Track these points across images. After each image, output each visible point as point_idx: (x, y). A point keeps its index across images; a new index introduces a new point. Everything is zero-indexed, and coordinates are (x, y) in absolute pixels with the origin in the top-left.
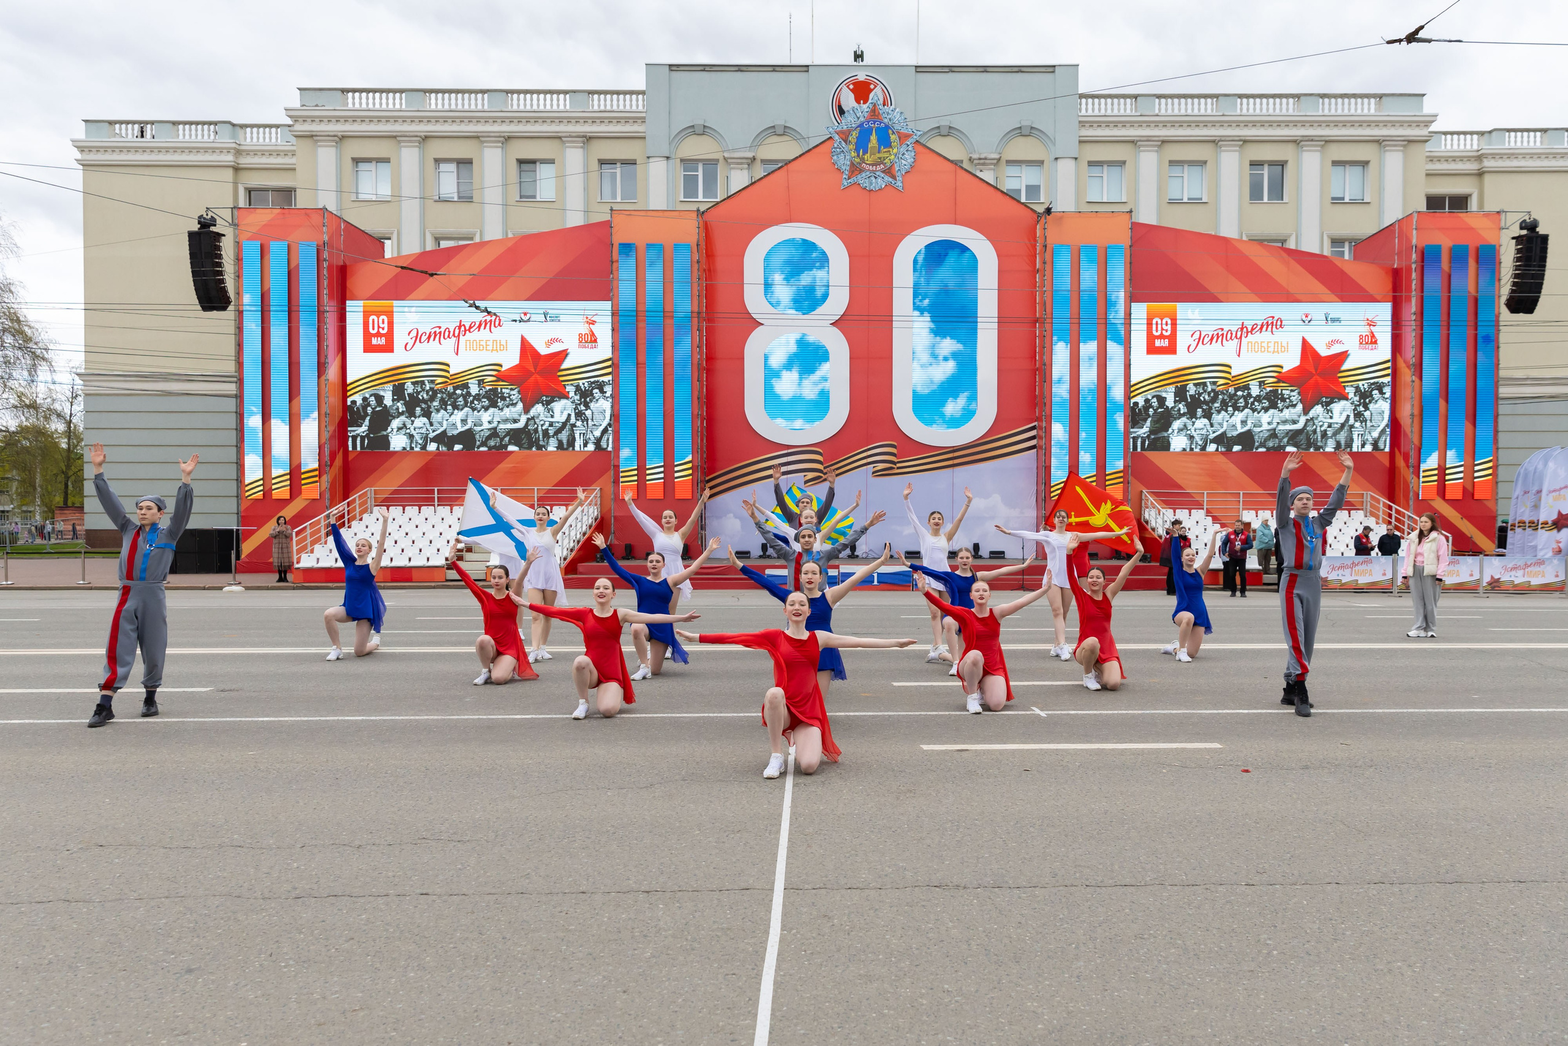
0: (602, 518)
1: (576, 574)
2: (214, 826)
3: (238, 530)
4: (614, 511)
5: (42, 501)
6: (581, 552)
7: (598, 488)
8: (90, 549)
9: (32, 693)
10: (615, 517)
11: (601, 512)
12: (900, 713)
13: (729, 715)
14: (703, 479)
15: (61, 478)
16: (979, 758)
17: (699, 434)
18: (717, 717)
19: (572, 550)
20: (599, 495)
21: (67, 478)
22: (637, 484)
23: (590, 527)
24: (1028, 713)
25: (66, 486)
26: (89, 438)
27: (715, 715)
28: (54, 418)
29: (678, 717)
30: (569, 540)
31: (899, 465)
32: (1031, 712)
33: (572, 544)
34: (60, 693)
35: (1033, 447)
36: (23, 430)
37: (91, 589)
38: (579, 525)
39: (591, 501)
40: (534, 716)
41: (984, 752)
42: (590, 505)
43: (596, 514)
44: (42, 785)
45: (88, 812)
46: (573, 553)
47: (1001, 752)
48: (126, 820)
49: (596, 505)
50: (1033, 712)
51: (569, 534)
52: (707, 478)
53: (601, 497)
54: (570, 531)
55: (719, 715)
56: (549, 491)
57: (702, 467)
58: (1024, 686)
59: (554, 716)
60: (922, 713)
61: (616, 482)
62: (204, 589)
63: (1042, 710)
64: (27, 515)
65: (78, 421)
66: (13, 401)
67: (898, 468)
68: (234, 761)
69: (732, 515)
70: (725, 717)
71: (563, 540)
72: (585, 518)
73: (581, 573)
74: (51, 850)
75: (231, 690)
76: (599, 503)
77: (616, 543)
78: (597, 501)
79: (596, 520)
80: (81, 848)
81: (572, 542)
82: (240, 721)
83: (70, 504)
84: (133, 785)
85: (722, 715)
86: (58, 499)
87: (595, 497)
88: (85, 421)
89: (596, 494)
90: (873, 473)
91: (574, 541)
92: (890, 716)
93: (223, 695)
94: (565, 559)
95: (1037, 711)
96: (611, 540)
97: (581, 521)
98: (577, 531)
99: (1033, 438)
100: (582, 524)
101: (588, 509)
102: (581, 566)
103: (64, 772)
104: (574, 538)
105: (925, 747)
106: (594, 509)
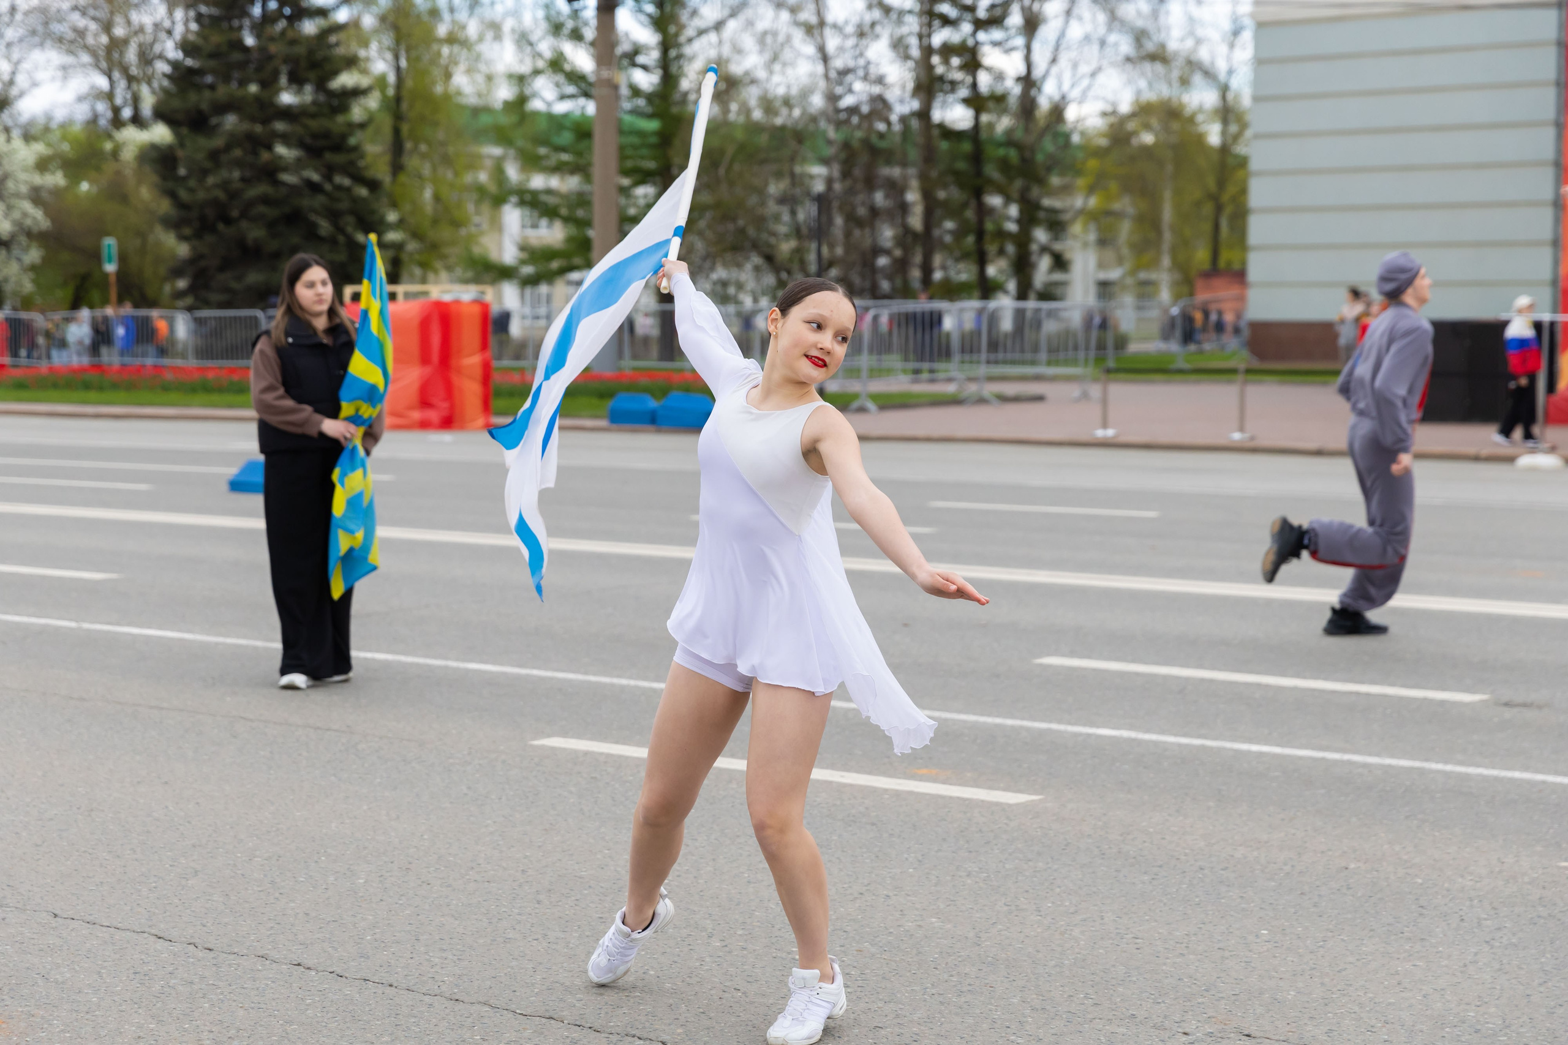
2: (1477, 1031)
3: (1552, 324)
5: (1174, 259)
8: (1256, 364)
9: (1137, 674)
15: (1208, 209)
21: (1219, 209)
25: (1216, 227)
26: (1259, 120)
28: (1197, 79)
34: (1187, 680)
36: (1143, 111)
37: (1255, 450)
44: (1146, 878)
45: (1227, 954)
48: (1300, 985)
62: (1477, 458)
64: (1145, 290)
65: (1242, 85)
66: (1124, 45)
68: (1526, 879)
74: (1154, 1027)
75: (1525, 705)
80: (1210, 1035)
82: (1544, 782)
83: (1222, 263)
84: (1315, 905)
86: (1201, 256)
88: (1257, 82)
93: (1508, 714)
103: (1186, 855)
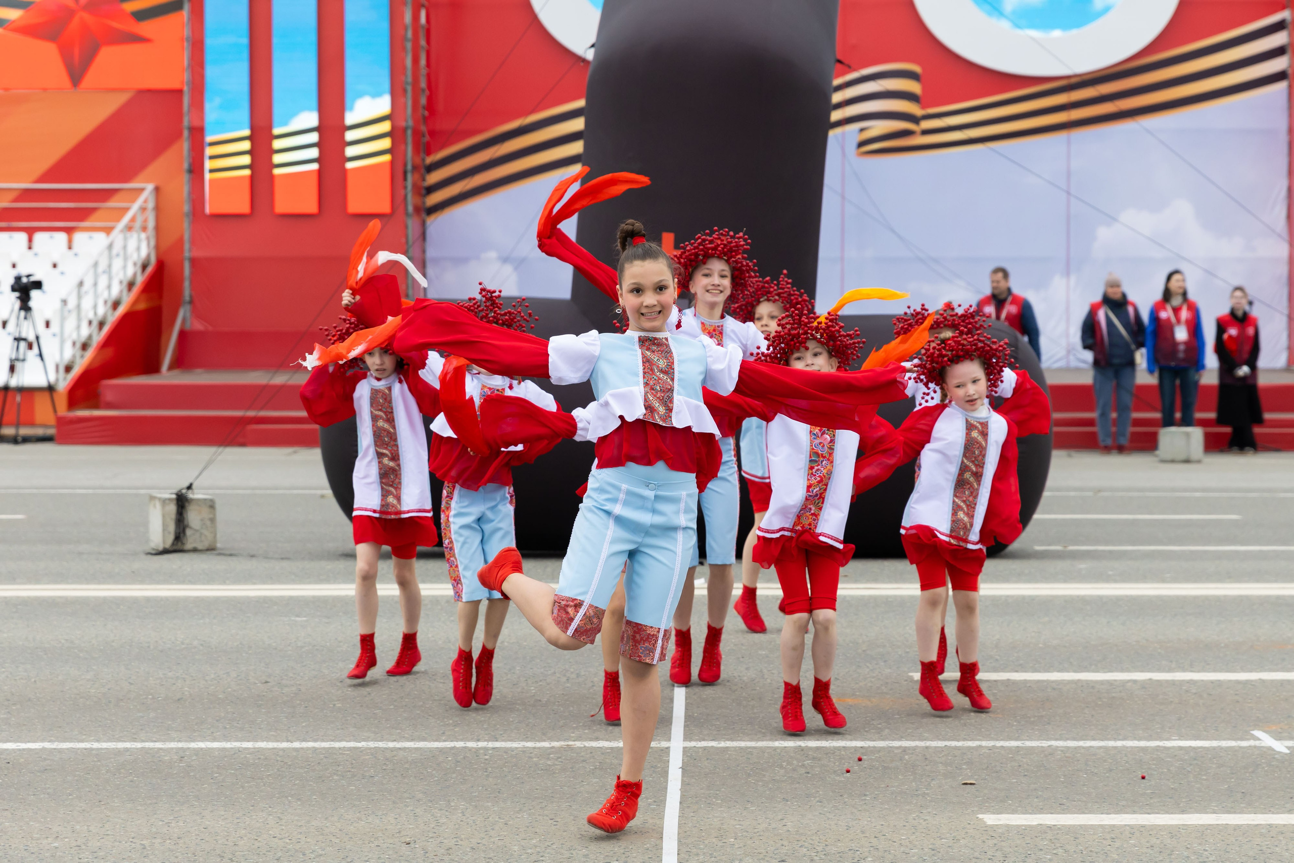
0: (161, 265)
1: (96, 407)
4: (193, 242)
6: (109, 352)
7: (150, 187)
10: (194, 261)
11: (157, 247)
12: (928, 743)
13: (515, 745)
14: (418, 161)
16: (1117, 844)
17: (409, 45)
18: (486, 749)
19: (85, 347)
20: (151, 205)
22: (252, 177)
23: (131, 285)
24: (1244, 744)
27: (481, 744)
29: (392, 750)
30: (79, 319)
31: (927, 124)
32: (1252, 743)
33: (85, 332)
35: (1280, 76)
38: (103, 281)
39: (133, 220)
40: (47, 745)
41: (1133, 830)
42: (129, 228)
43: (144, 252)
46: (89, 354)
47: (1174, 832)
49: (144, 229)
50: (1257, 743)
51: (78, 307)
52: (429, 160)
53: (158, 209)
54: (79, 297)
55: (491, 745)
56: (26, 194)
57: (416, 133)
58: (1238, 682)
59: (96, 745)
60: (984, 743)
61: (196, 169)
63: (1278, 737)
67: (926, 132)
69: (493, 254)
70: (506, 750)
71: (63, 319)
72: (117, 263)
73: (110, 406)
76: (151, 224)
77: (199, 326)
78: (146, 221)
79: (144, 267)
81: (85, 324)
85: (497, 744)
87: (143, 209)
89: (146, 201)
90: (861, 144)
91: (90, 323)
92: (905, 750)
94: (68, 369)
95: (1266, 740)
96: (184, 321)
97: (109, 270)
98: (96, 296)
99: (1279, 51)
100: (110, 279)
101: (125, 239)
102: (112, 386)
104: (91, 315)
105: (990, 819)
106: (139, 240)
